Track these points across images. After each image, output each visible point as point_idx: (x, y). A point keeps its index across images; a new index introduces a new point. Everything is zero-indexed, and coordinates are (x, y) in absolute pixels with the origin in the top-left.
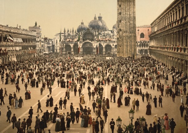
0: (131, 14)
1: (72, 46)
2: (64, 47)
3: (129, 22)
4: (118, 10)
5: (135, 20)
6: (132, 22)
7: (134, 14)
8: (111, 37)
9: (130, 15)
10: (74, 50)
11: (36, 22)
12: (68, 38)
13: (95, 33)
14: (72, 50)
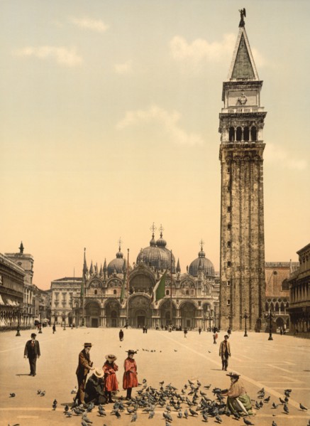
0: (252, 228)
1: (102, 305)
2: (84, 307)
3: (250, 246)
4: (222, 218)
5: (264, 243)
6: (255, 247)
7: (259, 229)
8: (194, 285)
9: (250, 230)
10: (106, 314)
11: (22, 245)
12: (93, 287)
13: (156, 276)
14: (103, 314)
